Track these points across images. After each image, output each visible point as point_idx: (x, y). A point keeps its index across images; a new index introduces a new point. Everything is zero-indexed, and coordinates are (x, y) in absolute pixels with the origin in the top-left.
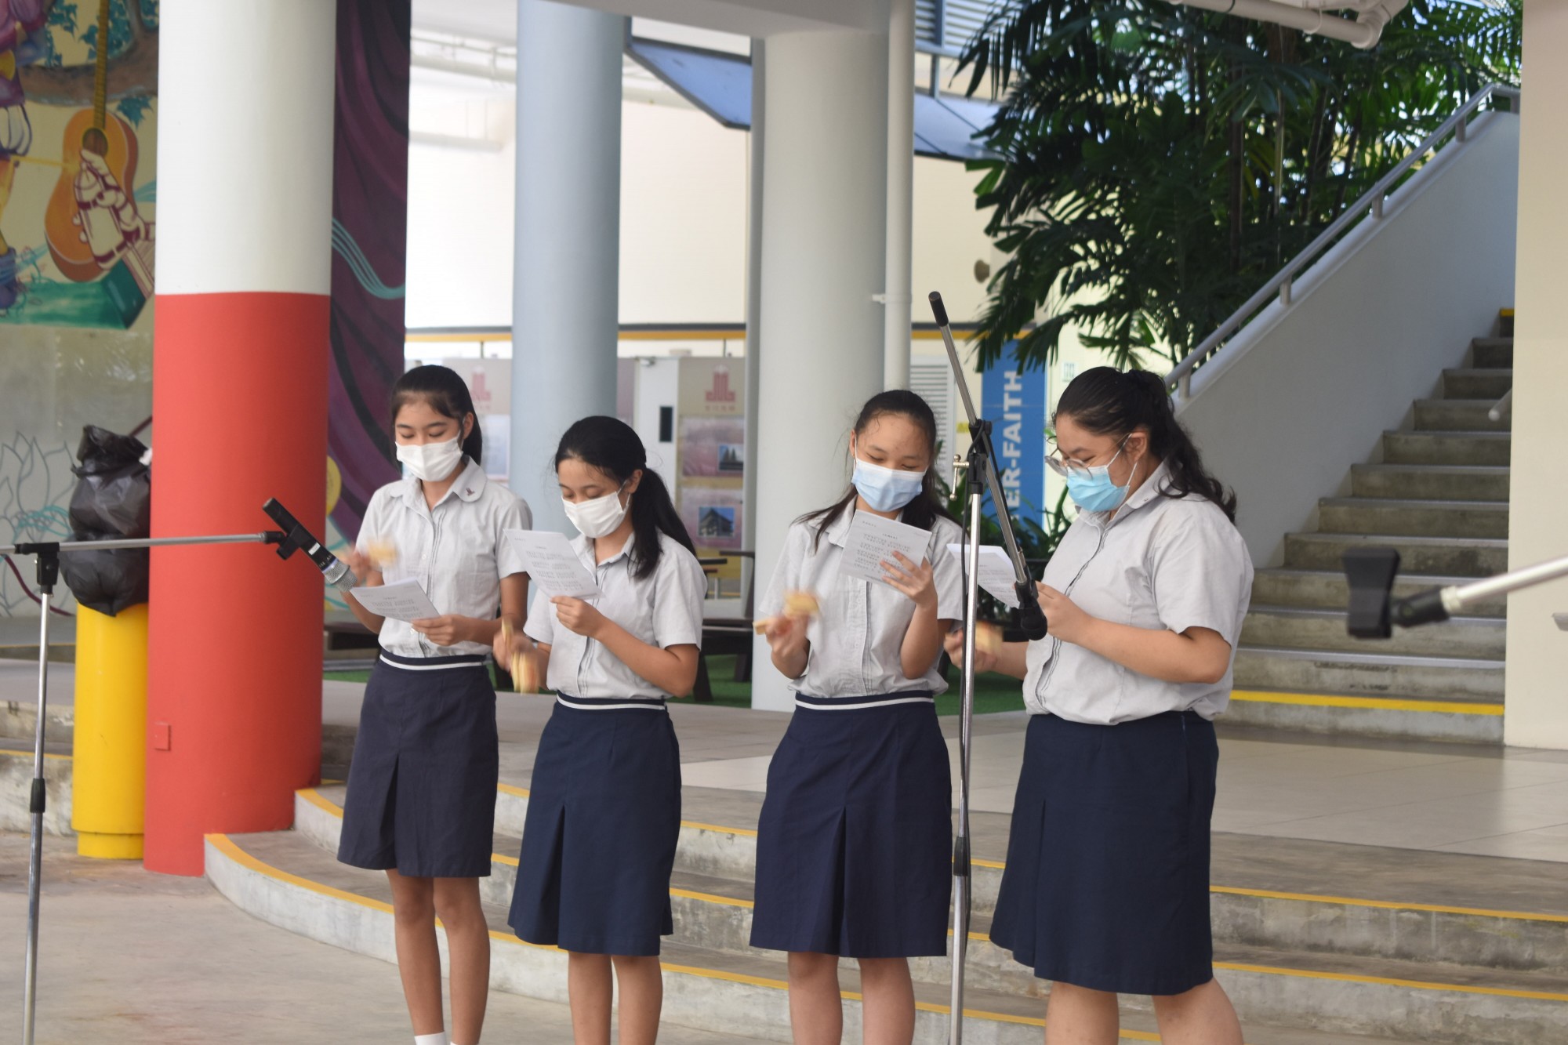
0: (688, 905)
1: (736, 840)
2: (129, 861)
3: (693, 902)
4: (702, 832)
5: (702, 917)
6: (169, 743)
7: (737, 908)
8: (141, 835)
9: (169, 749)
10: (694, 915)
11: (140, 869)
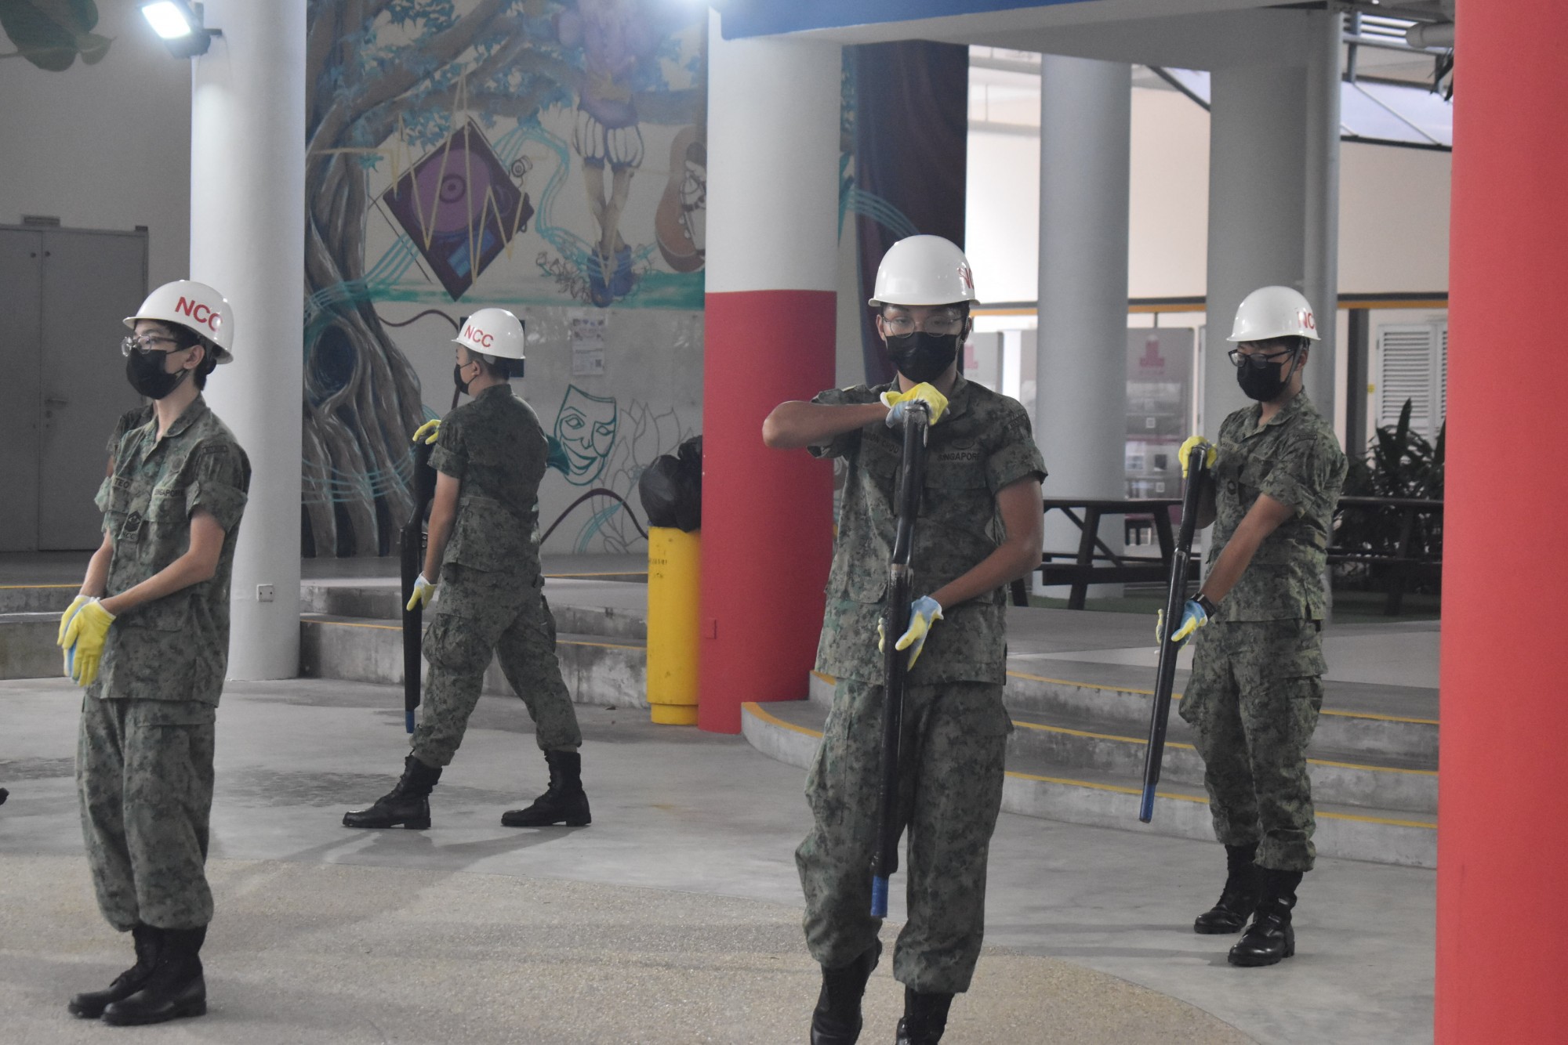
0: (1060, 737)
1: (1101, 693)
2: (688, 725)
3: (1064, 735)
4: (1079, 688)
5: (1069, 746)
6: (715, 634)
7: (1092, 739)
8: (696, 706)
9: (715, 638)
10: (1064, 744)
11: (695, 730)
